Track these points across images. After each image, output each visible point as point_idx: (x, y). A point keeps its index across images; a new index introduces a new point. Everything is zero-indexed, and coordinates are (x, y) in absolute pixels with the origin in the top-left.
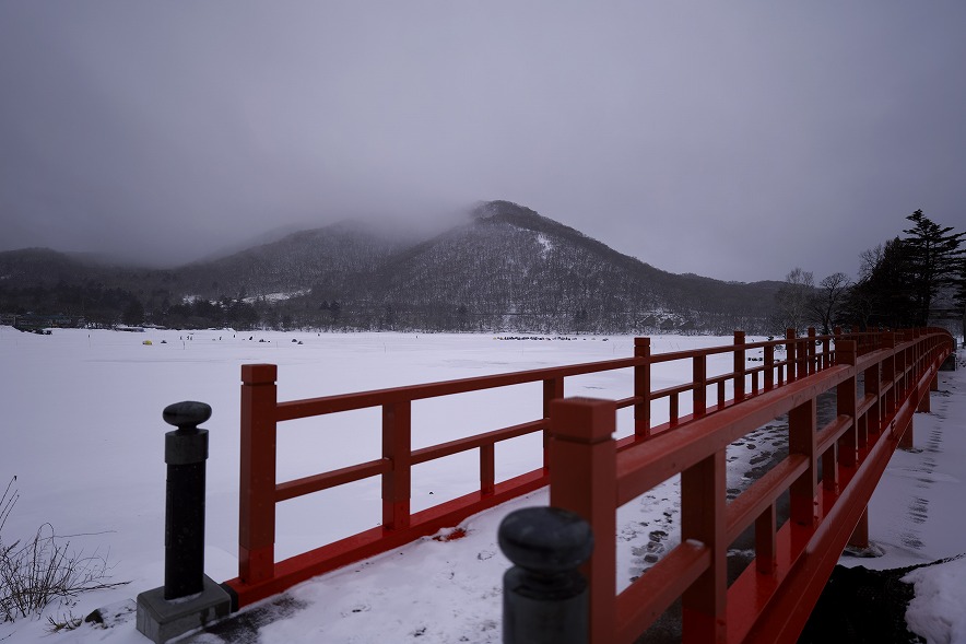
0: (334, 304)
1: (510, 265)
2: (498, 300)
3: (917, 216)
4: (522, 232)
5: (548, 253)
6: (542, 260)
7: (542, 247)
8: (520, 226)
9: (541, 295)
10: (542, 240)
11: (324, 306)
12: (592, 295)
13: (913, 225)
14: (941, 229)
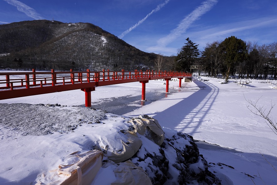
0: (20, 60)
1: (91, 47)
2: (87, 60)
3: (188, 39)
4: (96, 35)
5: (105, 43)
6: (102, 46)
7: (103, 41)
8: (95, 33)
9: (102, 59)
10: (103, 38)
11: (16, 60)
12: (119, 59)
13: (187, 42)
14: (193, 43)
